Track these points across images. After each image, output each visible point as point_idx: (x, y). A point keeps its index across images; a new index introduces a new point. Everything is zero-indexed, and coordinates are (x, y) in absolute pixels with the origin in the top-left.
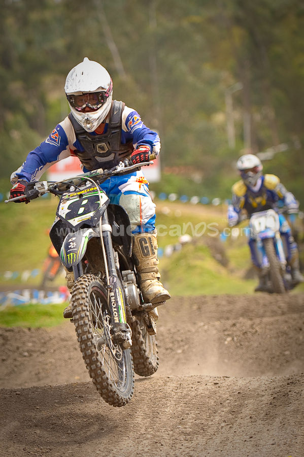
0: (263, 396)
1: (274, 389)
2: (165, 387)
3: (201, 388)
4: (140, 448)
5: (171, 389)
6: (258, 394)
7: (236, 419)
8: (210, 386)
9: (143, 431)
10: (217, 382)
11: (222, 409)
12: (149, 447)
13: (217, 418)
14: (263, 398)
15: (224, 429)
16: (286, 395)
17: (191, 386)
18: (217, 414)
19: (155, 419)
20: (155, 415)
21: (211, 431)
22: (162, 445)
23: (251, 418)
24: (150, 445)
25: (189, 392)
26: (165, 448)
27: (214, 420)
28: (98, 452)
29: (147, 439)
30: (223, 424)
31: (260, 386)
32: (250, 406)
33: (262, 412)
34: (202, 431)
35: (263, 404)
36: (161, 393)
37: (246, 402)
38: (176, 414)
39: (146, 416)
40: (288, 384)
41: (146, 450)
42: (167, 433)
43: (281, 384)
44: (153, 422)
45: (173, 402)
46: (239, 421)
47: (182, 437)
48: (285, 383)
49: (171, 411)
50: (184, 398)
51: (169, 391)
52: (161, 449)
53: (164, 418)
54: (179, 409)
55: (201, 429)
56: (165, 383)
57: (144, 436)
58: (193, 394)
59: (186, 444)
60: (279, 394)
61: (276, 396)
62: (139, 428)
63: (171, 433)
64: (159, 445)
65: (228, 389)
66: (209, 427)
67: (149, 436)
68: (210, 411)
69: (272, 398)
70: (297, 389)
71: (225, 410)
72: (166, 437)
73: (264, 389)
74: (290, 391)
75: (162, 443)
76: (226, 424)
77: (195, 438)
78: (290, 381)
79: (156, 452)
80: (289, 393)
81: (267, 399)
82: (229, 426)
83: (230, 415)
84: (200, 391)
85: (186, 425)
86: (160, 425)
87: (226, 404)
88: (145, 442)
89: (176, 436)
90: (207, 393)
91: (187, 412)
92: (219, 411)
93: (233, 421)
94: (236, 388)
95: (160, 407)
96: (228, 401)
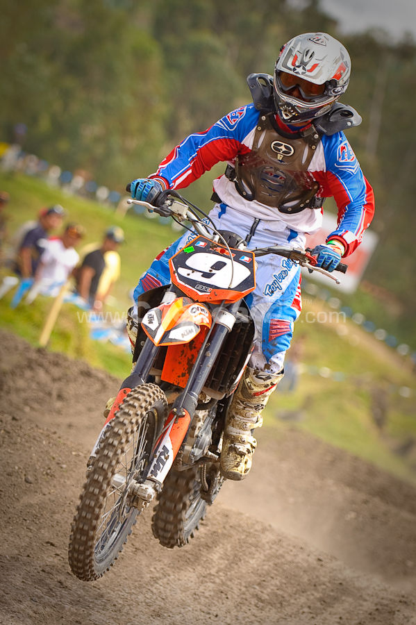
0: (366, 600)
1: (383, 599)
2: (262, 535)
3: (301, 557)
4: (201, 589)
5: (267, 540)
6: (361, 596)
7: (324, 611)
8: (312, 560)
9: (213, 571)
10: (321, 558)
11: (313, 592)
12: (212, 593)
13: (303, 600)
14: (365, 603)
15: (305, 615)
16: (392, 613)
17: (291, 548)
18: (305, 594)
19: (233, 565)
20: (235, 560)
21: (288, 610)
22: (227, 598)
23: (341, 618)
24: (214, 591)
25: (286, 555)
26: (229, 603)
27: (298, 600)
28: (152, 569)
29: (214, 583)
30: (306, 610)
31: (368, 587)
32: (346, 605)
33: (356, 618)
34: (279, 605)
35: (361, 610)
36: (253, 539)
37: (343, 598)
38: (259, 572)
39: (225, 556)
40: (400, 602)
41: (207, 594)
42: (239, 587)
43: (392, 597)
44: (229, 568)
45: (262, 557)
46: (326, 615)
47: (254, 601)
48: (397, 599)
49: (255, 566)
50: (277, 557)
51: (264, 541)
52: (224, 601)
53: (244, 570)
54: (266, 567)
55: (281, 603)
56: (264, 530)
57: (212, 577)
58: (289, 558)
59: (254, 611)
60: (386, 608)
61: (380, 607)
62: (210, 566)
63: (244, 589)
64: (224, 596)
65: (330, 572)
66: (289, 605)
67: (217, 580)
68: (298, 588)
69: (375, 608)
70: (407, 612)
71: (316, 594)
72: (236, 591)
73: (370, 593)
74: (398, 611)
75: (229, 597)
76: (310, 611)
77: (267, 609)
78: (404, 599)
79: (216, 603)
80: (397, 613)
81: (368, 606)
82: (312, 615)
83: (319, 603)
84: (298, 559)
85: (265, 589)
86: (236, 575)
87: (320, 588)
88: (209, 584)
89: (248, 596)
90: (305, 565)
91: (272, 575)
92: (309, 593)
93: (318, 611)
94: (340, 576)
95: (245, 554)
96: (324, 587)
